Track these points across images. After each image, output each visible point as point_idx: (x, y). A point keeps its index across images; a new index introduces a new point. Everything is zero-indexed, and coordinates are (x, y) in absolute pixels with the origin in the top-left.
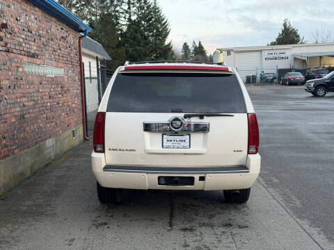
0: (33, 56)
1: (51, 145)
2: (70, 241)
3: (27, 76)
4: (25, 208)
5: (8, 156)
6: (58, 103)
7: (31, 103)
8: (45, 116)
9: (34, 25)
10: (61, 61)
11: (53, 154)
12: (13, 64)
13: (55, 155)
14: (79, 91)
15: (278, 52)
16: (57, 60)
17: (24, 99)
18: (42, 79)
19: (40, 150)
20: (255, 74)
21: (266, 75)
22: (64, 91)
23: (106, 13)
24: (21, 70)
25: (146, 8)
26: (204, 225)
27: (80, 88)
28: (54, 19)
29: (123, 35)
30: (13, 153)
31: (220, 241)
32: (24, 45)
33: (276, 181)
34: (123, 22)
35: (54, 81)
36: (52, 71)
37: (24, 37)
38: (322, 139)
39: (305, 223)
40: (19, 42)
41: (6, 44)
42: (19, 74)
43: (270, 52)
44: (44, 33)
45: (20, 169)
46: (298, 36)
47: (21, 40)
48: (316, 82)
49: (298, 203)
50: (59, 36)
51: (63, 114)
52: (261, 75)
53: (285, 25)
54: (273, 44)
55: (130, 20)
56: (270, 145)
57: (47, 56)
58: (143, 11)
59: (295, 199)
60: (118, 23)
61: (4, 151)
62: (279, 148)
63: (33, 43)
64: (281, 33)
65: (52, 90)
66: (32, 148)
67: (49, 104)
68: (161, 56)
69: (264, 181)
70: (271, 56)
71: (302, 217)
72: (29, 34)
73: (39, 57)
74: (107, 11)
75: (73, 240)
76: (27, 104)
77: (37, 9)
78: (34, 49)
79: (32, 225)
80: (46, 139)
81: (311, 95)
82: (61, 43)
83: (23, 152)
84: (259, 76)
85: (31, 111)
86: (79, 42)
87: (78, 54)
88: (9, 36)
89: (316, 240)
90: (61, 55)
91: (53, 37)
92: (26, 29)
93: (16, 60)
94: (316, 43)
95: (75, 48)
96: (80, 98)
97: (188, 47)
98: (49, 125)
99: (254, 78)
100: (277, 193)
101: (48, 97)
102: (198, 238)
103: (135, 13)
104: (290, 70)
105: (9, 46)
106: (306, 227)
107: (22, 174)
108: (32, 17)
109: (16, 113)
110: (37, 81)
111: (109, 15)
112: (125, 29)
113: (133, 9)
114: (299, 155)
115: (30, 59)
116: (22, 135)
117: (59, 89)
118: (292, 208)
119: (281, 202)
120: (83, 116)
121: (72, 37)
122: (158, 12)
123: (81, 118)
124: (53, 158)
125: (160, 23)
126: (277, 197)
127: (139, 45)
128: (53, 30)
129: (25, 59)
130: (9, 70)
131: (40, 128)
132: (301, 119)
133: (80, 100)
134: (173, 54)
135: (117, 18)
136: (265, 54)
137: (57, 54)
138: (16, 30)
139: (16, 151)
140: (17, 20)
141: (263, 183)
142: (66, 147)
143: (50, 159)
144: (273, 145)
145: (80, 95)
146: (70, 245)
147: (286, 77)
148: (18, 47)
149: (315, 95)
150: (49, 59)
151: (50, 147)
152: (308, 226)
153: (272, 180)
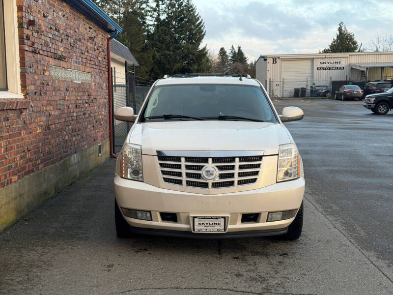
0: (61, 58)
1: (76, 161)
2: (109, 266)
3: (54, 81)
4: (54, 230)
5: (32, 171)
6: (84, 114)
7: (57, 113)
8: (70, 127)
9: (61, 23)
10: (88, 65)
11: (78, 172)
12: (40, 68)
13: (80, 174)
14: (106, 101)
15: (332, 61)
16: (85, 64)
17: (50, 108)
18: (69, 86)
19: (65, 167)
20: (305, 87)
21: (318, 88)
22: (91, 100)
23: (130, 10)
24: (47, 74)
25: (177, 6)
26: (257, 253)
27: (107, 97)
28: (82, 16)
29: (150, 36)
30: (38, 169)
31: (276, 272)
32: (51, 45)
33: (335, 207)
34: (150, 21)
35: (81, 88)
36: (78, 77)
37: (50, 36)
38: (387, 162)
39: (372, 255)
40: (46, 42)
41: (33, 43)
42: (46, 78)
43: (323, 61)
44: (72, 32)
45: (45, 186)
46: (355, 43)
47: (48, 40)
48: (377, 97)
49: (362, 233)
50: (87, 37)
51: (89, 126)
52: (311, 87)
53: (340, 29)
54: (325, 52)
55: (158, 19)
56: (326, 168)
57: (74, 59)
58: (174, 9)
59: (359, 228)
60: (144, 23)
61: (29, 166)
62: (337, 171)
63: (60, 44)
64: (336, 38)
65: (79, 98)
66: (57, 163)
67: (75, 114)
68: (194, 62)
69: (322, 208)
70: (324, 66)
71: (368, 248)
72: (57, 33)
73: (66, 60)
74: (132, 8)
75: (111, 266)
76: (53, 113)
77: (65, 4)
78: (61, 50)
79: (64, 249)
80: (72, 154)
81: (371, 112)
82: (89, 44)
83: (47, 168)
84: (309, 88)
85: (57, 121)
86: (108, 44)
87: (106, 57)
88: (35, 34)
89: (385, 273)
90: (88, 58)
91: (81, 37)
92: (54, 28)
93: (42, 62)
94: (377, 51)
95: (103, 51)
96: (107, 108)
97: (225, 52)
98: (74, 139)
99: (303, 90)
100: (338, 222)
101: (74, 106)
102: (252, 268)
103: (165, 11)
104: (346, 83)
105: (35, 46)
106: (374, 259)
107: (46, 193)
108: (60, 13)
109: (42, 123)
110: (63, 87)
111: (134, 12)
112: (152, 29)
113: (162, 7)
114: (360, 179)
115: (57, 62)
116: (47, 149)
117: (86, 97)
118: (356, 238)
119: (343, 231)
120: (110, 129)
121: (101, 38)
122: (192, 10)
123: (108, 133)
124: (78, 175)
125: (194, 24)
126: (339, 225)
127: (168, 50)
128: (80, 29)
129: (52, 61)
130: (35, 73)
131: (65, 141)
132: (361, 139)
133: (107, 111)
134: (208, 60)
135: (143, 17)
136: (317, 64)
137: (84, 56)
138: (43, 28)
139: (41, 166)
140: (44, 16)
141: (321, 210)
142: (92, 164)
143: (75, 177)
144: (330, 168)
145: (107, 105)
146: (109, 271)
147: (342, 91)
148: (44, 48)
149: (376, 112)
150: (77, 63)
151: (75, 164)
152: (375, 259)
153: (331, 208)
